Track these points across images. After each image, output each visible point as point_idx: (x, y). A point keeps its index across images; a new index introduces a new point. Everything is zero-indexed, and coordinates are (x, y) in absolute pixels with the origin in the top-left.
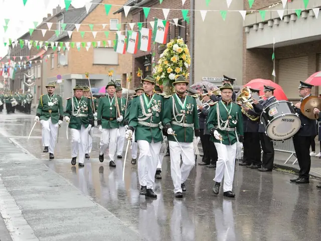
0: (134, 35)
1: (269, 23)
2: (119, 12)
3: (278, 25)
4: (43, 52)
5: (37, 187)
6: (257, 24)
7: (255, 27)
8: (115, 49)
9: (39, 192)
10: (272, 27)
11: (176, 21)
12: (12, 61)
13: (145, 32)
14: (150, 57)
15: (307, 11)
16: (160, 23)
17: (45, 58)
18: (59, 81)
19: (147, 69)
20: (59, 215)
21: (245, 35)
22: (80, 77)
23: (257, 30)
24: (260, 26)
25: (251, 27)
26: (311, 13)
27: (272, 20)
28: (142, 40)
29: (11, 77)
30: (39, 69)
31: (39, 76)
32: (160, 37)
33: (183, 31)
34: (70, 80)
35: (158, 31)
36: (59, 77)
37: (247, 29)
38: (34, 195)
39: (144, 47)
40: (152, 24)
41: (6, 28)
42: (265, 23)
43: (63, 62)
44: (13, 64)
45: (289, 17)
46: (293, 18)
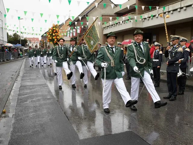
0: (71, 31)
1: (109, 26)
2: (68, 25)
3: (112, 27)
5: (32, 78)
6: (106, 27)
7: (105, 28)
8: (67, 36)
9: (30, 79)
11: (83, 27)
13: (74, 30)
14: (77, 38)
15: (119, 23)
16: (78, 27)
20: (31, 88)
21: (103, 30)
25: (104, 28)
26: (120, 23)
28: (74, 33)
32: (79, 31)
33: (85, 30)
35: (78, 30)
38: (29, 80)
39: (74, 35)
40: (76, 28)
41: (33, 30)
42: (108, 27)
45: (114, 24)
46: (115, 25)
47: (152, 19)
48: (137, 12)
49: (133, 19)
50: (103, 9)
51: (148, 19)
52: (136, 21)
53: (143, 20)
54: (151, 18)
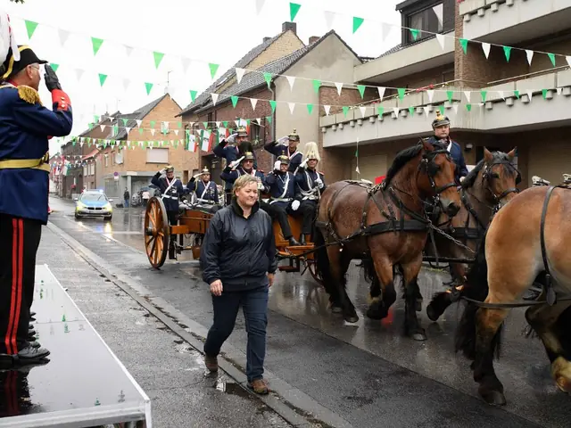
1: (351, 123)
2: (179, 115)
3: (361, 125)
4: (97, 151)
6: (337, 125)
7: (334, 127)
10: (353, 127)
11: (259, 120)
12: (66, 161)
17: (99, 158)
18: (116, 178)
19: (214, 166)
21: (321, 134)
22: (135, 174)
23: (335, 130)
24: (340, 126)
25: (330, 127)
27: (355, 121)
29: (65, 173)
30: (93, 167)
31: (93, 173)
34: (126, 177)
36: (116, 174)
37: (324, 130)
40: (237, 122)
42: (346, 123)
43: (119, 161)
44: (67, 162)
45: (376, 117)
46: (380, 118)
47: (526, 103)
48: (461, 79)
49: (455, 101)
50: (321, 67)
51: (509, 102)
52: (469, 107)
53: (489, 105)
54: (524, 99)
